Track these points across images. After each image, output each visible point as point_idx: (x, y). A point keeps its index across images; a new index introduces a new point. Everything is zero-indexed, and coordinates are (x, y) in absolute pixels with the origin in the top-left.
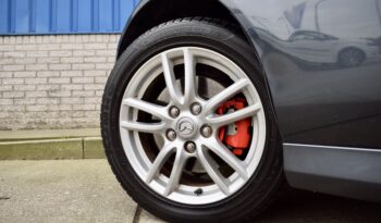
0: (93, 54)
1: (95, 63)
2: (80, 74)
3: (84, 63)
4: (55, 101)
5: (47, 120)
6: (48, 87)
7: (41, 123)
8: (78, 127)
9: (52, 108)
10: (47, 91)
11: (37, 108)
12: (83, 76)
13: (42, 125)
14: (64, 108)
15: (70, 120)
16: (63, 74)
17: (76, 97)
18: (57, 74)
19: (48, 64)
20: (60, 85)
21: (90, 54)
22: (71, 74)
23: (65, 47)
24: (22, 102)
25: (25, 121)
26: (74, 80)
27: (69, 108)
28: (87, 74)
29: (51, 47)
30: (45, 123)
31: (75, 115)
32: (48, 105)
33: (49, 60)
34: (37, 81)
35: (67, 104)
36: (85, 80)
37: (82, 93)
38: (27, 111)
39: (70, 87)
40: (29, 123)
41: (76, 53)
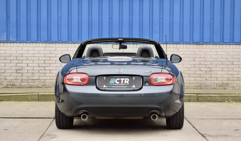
0: (38, 52)
1: (39, 57)
2: (32, 62)
3: (34, 57)
4: (20, 75)
5: (16, 84)
6: (17, 68)
7: (13, 85)
8: (30, 87)
9: (18, 78)
10: (16, 70)
11: (11, 78)
12: (33, 63)
13: (13, 86)
14: (24, 78)
15: (27, 84)
16: (24, 62)
17: (30, 73)
18: (21, 62)
19: (17, 57)
20: (22, 67)
21: (36, 53)
22: (28, 62)
23: (24, 49)
24: (4, 75)
25: (5, 84)
26: (29, 65)
27: (26, 78)
28: (35, 62)
29: (18, 49)
30: (15, 85)
31: (29, 81)
32: (16, 76)
33: (17, 55)
34: (11, 65)
35: (25, 76)
36: (34, 65)
37: (32, 71)
38: (6, 79)
39: (27, 68)
40: (7, 85)
41: (30, 52)
